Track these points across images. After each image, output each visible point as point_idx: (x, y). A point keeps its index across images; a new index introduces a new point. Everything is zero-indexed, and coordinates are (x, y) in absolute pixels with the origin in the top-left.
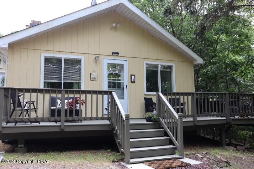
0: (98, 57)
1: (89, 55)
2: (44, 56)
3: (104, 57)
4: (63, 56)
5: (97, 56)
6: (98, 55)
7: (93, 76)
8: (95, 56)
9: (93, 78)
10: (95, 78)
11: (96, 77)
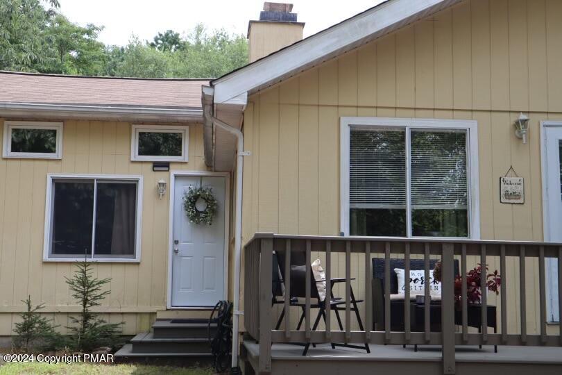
0: (524, 121)
1: (493, 113)
2: (349, 125)
3: (544, 120)
4: (409, 123)
5: (523, 117)
6: (523, 112)
7: (510, 189)
8: (514, 118)
9: (508, 195)
10: (515, 195)
11: (519, 189)
